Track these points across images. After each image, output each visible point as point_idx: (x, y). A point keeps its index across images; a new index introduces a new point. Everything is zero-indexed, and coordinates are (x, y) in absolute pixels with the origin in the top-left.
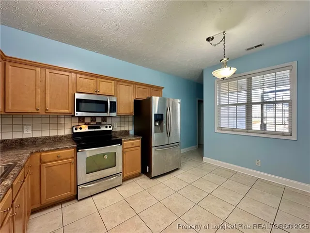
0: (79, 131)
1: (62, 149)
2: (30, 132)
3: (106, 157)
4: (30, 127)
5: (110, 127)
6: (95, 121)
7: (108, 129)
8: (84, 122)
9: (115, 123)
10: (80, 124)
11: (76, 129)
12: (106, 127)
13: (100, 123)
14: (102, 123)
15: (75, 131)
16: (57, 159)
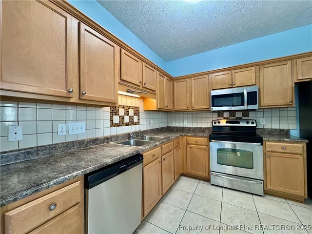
0: (217, 124)
1: (199, 137)
2: (187, 123)
3: (239, 155)
4: (187, 120)
5: (253, 123)
6: (234, 116)
7: (250, 125)
8: (223, 117)
9: (261, 119)
10: (219, 118)
11: (215, 123)
12: (248, 123)
13: (240, 118)
14: (243, 118)
15: (214, 125)
16: (195, 143)
